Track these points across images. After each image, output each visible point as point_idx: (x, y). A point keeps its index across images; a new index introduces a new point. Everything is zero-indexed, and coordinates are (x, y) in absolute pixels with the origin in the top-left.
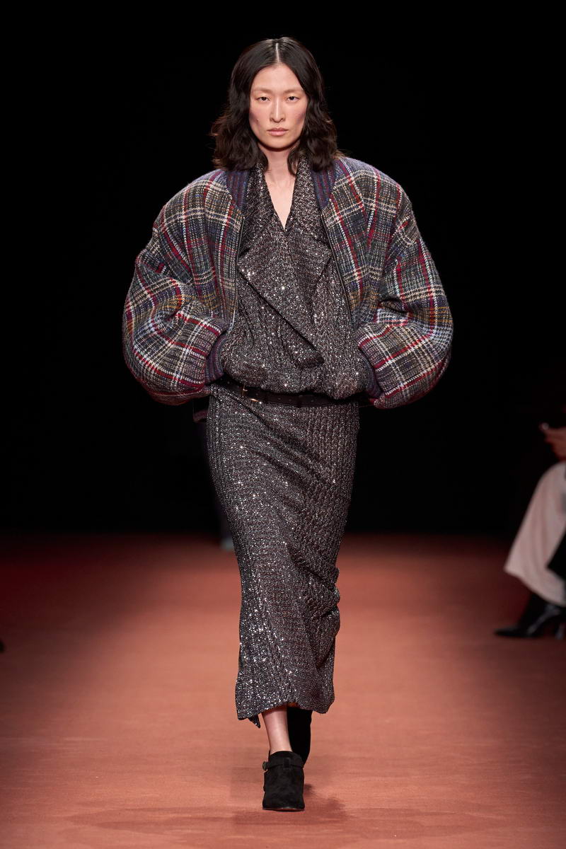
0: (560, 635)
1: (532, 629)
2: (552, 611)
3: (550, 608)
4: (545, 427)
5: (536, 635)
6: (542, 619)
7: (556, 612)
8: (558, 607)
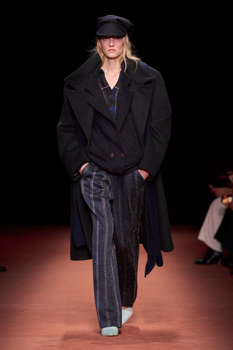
0: (219, 263)
1: (208, 261)
2: (216, 254)
3: (215, 253)
4: (211, 186)
5: (210, 263)
6: (212, 257)
7: (218, 255)
8: (218, 252)
